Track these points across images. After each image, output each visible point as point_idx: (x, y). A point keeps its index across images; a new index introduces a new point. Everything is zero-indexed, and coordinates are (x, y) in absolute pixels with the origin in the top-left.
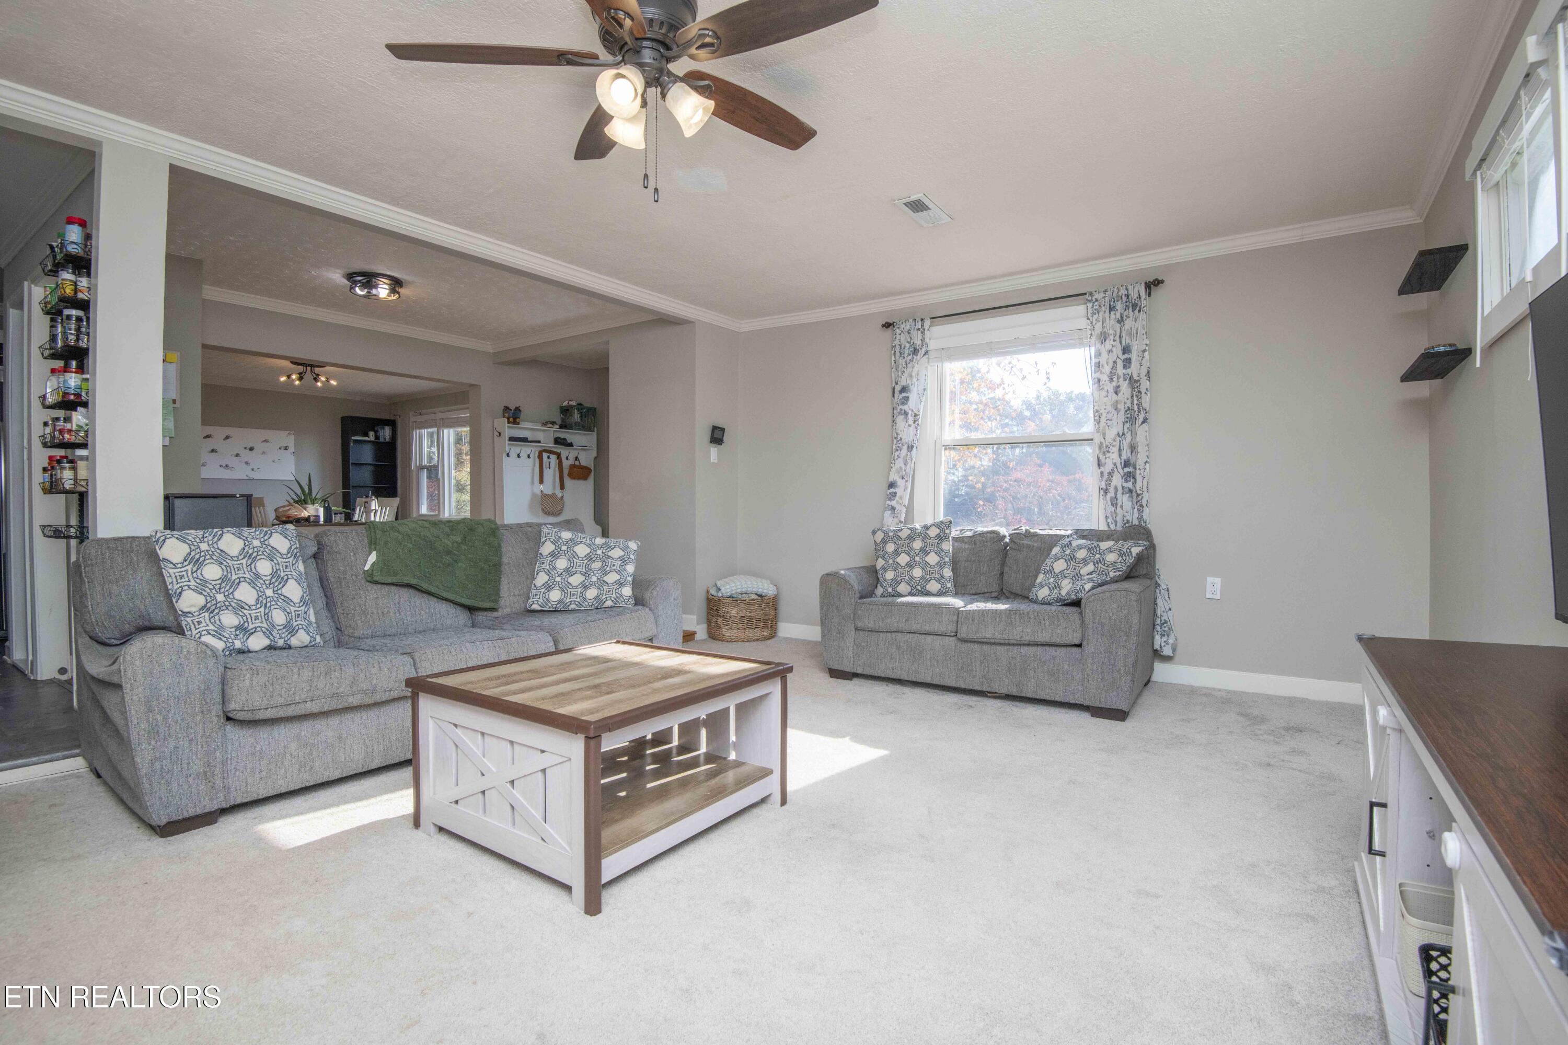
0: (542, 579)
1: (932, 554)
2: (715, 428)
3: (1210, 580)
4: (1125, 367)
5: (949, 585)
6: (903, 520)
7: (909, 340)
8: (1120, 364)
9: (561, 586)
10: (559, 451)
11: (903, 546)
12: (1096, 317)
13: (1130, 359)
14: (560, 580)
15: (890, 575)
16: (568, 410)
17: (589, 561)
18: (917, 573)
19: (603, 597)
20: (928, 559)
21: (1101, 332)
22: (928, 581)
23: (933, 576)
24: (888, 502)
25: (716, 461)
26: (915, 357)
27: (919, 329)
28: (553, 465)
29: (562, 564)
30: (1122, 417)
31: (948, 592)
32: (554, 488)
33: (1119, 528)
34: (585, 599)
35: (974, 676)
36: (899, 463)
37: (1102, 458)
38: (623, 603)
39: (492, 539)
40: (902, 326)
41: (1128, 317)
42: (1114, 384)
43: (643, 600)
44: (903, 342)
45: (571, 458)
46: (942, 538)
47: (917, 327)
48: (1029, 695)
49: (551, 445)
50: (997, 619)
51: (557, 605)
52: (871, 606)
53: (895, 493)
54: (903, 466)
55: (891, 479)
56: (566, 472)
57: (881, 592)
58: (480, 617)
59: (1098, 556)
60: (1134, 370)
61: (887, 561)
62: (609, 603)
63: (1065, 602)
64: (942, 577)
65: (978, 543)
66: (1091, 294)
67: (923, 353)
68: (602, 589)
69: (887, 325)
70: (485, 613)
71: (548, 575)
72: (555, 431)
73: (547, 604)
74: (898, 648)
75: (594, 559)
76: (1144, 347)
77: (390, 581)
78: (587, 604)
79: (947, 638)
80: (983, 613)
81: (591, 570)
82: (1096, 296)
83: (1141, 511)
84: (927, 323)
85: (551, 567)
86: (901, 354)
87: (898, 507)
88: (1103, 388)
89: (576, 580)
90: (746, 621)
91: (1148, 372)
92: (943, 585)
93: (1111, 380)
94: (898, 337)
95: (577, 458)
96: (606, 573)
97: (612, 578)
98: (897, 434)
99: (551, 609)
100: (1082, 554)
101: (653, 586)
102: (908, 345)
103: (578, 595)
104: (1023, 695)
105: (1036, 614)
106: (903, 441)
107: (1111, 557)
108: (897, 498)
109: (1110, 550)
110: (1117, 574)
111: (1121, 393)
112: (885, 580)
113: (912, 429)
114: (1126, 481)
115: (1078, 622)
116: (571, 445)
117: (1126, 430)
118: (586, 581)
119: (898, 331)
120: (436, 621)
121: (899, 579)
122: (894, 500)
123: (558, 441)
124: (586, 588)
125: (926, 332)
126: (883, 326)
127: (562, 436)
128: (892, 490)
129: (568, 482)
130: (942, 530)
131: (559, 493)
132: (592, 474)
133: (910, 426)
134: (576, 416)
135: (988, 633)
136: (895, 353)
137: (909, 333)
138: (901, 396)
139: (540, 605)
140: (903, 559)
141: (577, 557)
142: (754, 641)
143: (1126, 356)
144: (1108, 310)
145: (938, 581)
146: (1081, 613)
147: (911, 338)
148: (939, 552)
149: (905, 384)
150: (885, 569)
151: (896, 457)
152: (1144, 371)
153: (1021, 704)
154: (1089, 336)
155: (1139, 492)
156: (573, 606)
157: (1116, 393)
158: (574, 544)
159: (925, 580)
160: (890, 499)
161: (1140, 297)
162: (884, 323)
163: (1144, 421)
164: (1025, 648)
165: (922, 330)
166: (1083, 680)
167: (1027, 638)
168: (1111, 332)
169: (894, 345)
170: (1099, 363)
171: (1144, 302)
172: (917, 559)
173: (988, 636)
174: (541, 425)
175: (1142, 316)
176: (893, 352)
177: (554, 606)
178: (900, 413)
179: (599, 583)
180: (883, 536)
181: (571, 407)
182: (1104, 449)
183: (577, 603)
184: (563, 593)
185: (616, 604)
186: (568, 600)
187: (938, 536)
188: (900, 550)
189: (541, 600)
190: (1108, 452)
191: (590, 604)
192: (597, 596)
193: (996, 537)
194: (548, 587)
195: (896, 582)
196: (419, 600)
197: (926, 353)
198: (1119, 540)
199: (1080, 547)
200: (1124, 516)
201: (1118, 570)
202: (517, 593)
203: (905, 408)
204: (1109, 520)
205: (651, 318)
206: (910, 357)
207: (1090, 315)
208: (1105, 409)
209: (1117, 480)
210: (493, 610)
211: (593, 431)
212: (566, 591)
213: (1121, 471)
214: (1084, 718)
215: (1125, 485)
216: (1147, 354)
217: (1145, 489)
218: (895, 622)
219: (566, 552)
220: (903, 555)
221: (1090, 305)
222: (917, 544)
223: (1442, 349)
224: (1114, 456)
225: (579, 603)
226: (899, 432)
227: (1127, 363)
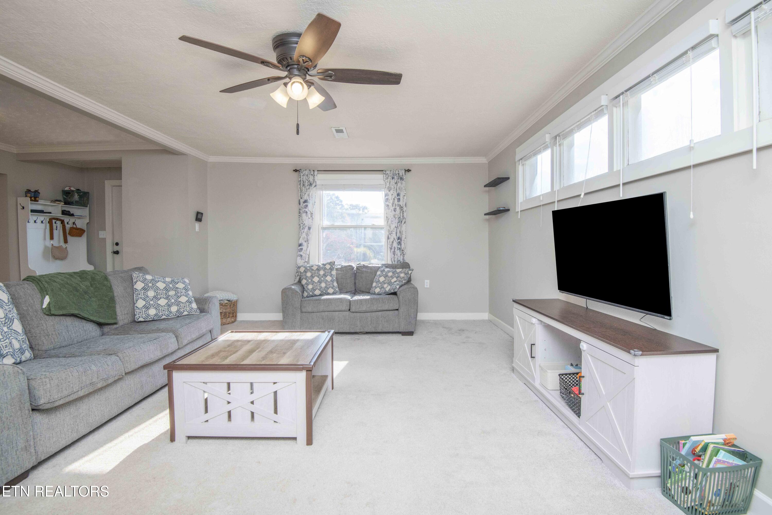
0: (140, 303)
1: (328, 276)
2: (198, 213)
3: (426, 281)
4: (398, 201)
5: (337, 290)
6: (307, 261)
7: (307, 179)
8: (396, 200)
9: (154, 306)
10: (63, 219)
11: (315, 273)
12: (387, 180)
13: (400, 198)
14: (153, 303)
15: (310, 287)
16: (69, 193)
17: (167, 291)
18: (323, 285)
19: (182, 310)
20: (327, 278)
21: (389, 187)
22: (328, 288)
23: (330, 286)
24: (299, 253)
25: (198, 231)
26: (311, 187)
27: (312, 175)
28: (58, 228)
29: (151, 294)
30: (397, 221)
31: (337, 292)
32: (59, 242)
33: (396, 263)
34: (171, 312)
35: (357, 326)
36: (304, 235)
37: (390, 236)
38: (194, 312)
39: (106, 282)
40: (304, 172)
41: (399, 182)
42: (394, 207)
43: (204, 309)
44: (304, 179)
45: (71, 223)
46: (331, 269)
47: (311, 174)
48: (379, 331)
49: (59, 215)
50: (367, 302)
51: (154, 317)
52: (310, 302)
53: (302, 249)
54: (306, 236)
55: (300, 242)
56: (67, 232)
57: (307, 294)
58: (106, 329)
59: (396, 275)
60: (401, 203)
61: (308, 281)
62: (186, 313)
63: (388, 293)
64: (334, 286)
65: (345, 270)
66: (385, 171)
67: (314, 186)
68: (179, 306)
69: (296, 171)
70: (109, 327)
71: (145, 301)
72: (62, 206)
73: (148, 317)
74: (323, 319)
75: (169, 290)
76: (404, 194)
77: (61, 313)
78: (172, 314)
79: (345, 312)
80: (361, 300)
81: (169, 296)
82: (387, 172)
83: (403, 257)
84: (316, 173)
85: (145, 296)
86: (303, 185)
87: (304, 255)
88: (390, 209)
89: (163, 302)
90: (223, 315)
91: (406, 204)
92: (335, 290)
93: (393, 206)
94: (302, 177)
95: (74, 223)
96: (179, 297)
97: (183, 299)
98: (303, 222)
99: (151, 320)
100: (390, 274)
101: (209, 302)
102: (307, 181)
103: (166, 310)
104: (377, 331)
105: (382, 299)
106: (306, 225)
107: (402, 275)
108: (303, 251)
109: (401, 272)
110: (405, 281)
111: (397, 211)
112: (308, 289)
113: (310, 220)
114: (398, 245)
115: (397, 301)
116: (73, 215)
117: (398, 226)
118: (169, 302)
119: (302, 174)
120: (87, 334)
121: (315, 288)
122: (301, 252)
123: (64, 212)
124: (169, 306)
125: (315, 176)
126: (294, 171)
127: (67, 209)
128: (301, 247)
129: (69, 238)
130: (331, 266)
131: (64, 246)
132: (86, 232)
133: (309, 218)
134: (76, 197)
135: (364, 308)
136: (300, 184)
137: (307, 176)
138: (304, 204)
139: (143, 318)
140: (316, 279)
141: (159, 289)
142: (227, 324)
143: (398, 197)
144: (392, 179)
145: (332, 288)
146: (398, 297)
147: (308, 179)
148: (331, 275)
149: (306, 199)
150: (307, 284)
151: (302, 232)
152: (404, 204)
153: (375, 335)
154: (384, 187)
155: (403, 249)
156: (164, 317)
157: (394, 211)
158: (155, 282)
159: (326, 288)
160: (300, 251)
161: (403, 175)
162: (294, 169)
163: (405, 223)
164: (377, 313)
165: (314, 175)
166: (399, 322)
167: (380, 309)
168: (393, 187)
169: (299, 180)
170: (388, 198)
171: (404, 177)
172: (322, 279)
173: (364, 309)
174: (50, 201)
175: (404, 182)
176: (299, 183)
177: (152, 318)
178: (304, 212)
179: (177, 303)
180: (304, 269)
181: (73, 191)
182: (391, 232)
183: (166, 315)
184: (157, 310)
185: (190, 313)
186: (161, 314)
187: (330, 268)
188: (314, 275)
189: (144, 315)
190: (392, 234)
191: (174, 315)
192: (178, 310)
193: (351, 268)
194: (147, 307)
195: (314, 290)
196: (77, 323)
197: (316, 186)
198: (404, 268)
199: (389, 272)
200: (398, 258)
201: (405, 280)
202: (126, 313)
203: (307, 210)
204: (392, 260)
205: (158, 148)
206: (308, 187)
207: (385, 180)
208: (391, 217)
209: (395, 244)
210: (115, 324)
211: (87, 207)
212: (158, 309)
213: (396, 241)
214: (399, 337)
215: (398, 246)
216: (405, 197)
217: (405, 248)
218: (322, 308)
219: (152, 287)
220: (316, 277)
221: (385, 175)
222: (322, 273)
223: (501, 209)
224: (394, 235)
225: (168, 315)
226: (304, 221)
227: (399, 200)
